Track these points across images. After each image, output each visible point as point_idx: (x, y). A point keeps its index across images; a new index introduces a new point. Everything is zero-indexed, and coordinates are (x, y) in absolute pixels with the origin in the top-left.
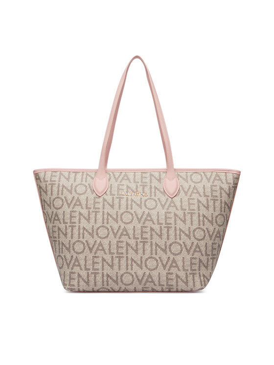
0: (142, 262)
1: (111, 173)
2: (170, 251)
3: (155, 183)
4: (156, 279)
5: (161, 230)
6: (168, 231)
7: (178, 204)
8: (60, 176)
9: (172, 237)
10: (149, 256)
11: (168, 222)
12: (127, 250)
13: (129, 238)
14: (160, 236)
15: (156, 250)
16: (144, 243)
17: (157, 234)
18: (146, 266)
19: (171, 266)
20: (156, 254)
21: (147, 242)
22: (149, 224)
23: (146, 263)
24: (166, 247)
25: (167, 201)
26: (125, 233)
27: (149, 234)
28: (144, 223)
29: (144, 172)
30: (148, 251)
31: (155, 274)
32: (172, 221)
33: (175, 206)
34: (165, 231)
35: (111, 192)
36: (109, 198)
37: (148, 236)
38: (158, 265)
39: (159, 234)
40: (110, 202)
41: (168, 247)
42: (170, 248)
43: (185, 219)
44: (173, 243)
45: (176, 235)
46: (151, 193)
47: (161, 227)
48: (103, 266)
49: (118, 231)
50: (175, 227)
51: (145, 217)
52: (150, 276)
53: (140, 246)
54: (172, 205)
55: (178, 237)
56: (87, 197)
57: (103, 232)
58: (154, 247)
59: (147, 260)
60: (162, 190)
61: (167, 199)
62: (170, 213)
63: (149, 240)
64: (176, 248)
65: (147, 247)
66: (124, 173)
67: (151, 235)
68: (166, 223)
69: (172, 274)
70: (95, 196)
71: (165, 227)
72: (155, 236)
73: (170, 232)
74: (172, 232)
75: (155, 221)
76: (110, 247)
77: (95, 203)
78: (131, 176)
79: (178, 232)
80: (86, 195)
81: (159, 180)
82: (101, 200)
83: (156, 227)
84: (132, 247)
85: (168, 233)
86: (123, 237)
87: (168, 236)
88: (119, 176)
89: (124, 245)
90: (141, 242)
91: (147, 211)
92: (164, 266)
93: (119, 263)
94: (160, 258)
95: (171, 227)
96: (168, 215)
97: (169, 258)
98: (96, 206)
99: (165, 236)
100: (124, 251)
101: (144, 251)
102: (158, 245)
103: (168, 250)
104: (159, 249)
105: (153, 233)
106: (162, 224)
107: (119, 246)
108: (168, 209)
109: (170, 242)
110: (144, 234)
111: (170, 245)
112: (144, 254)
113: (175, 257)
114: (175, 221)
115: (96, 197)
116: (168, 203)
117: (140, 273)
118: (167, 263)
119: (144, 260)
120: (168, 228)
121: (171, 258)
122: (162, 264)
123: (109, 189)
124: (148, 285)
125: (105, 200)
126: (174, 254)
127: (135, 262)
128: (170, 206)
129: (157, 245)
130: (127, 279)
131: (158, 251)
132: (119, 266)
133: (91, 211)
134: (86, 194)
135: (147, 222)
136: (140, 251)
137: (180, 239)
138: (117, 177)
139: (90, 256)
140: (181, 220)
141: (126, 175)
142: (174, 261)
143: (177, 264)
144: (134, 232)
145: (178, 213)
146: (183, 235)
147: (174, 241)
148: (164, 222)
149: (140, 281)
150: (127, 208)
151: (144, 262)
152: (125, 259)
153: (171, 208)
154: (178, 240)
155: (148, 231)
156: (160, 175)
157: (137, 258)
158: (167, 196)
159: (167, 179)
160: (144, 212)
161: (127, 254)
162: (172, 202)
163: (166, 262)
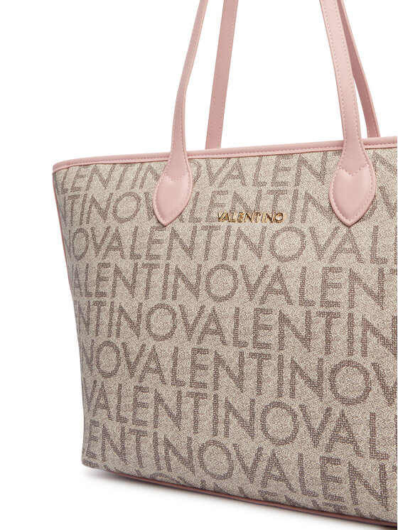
0: (253, 415)
1: (203, 162)
2: (333, 387)
3: (309, 184)
4: (291, 471)
5: (308, 322)
6: (328, 324)
7: (364, 243)
8: (91, 178)
9: (340, 345)
10: (272, 399)
11: (329, 298)
12: (216, 377)
13: (224, 343)
14: (306, 340)
15: (293, 383)
16: (261, 358)
17: (298, 335)
18: (264, 429)
19: (335, 438)
20: (292, 395)
21: (268, 357)
22: (276, 302)
23: (263, 421)
24: (321, 375)
25: (333, 235)
26: (213, 327)
27: (276, 332)
28: (263, 300)
29: (283, 153)
30: (270, 385)
31: (288, 455)
32: (341, 296)
33: (355, 250)
34: (319, 325)
35: (192, 211)
36: (184, 229)
37: (271, 337)
38: (296, 431)
39: (303, 334)
40: (186, 240)
41: (326, 376)
42: (332, 380)
43: (382, 290)
44: (342, 364)
45: (351, 341)
46: (293, 211)
47: (308, 313)
48: (156, 416)
49: (196, 321)
50: (350, 315)
51: (266, 281)
52: (274, 461)
53: (251, 367)
54: (348, 246)
55: (358, 346)
56: (137, 228)
57: (161, 322)
58: (287, 373)
59: (266, 411)
60: (325, 204)
61: (337, 229)
62: (339, 270)
63: (274, 352)
64: (350, 383)
65: (270, 371)
66: (235, 160)
67: (281, 337)
68: (325, 302)
69: (336, 462)
70: (154, 224)
71: (320, 314)
72: (291, 340)
73: (334, 329)
74: (339, 330)
75: (294, 295)
76: (175, 364)
77: (152, 241)
78: (249, 168)
79: (358, 331)
80: (135, 223)
81: (321, 176)
82: (167, 233)
83: (296, 313)
84: (228, 369)
85: (328, 333)
86: (208, 337)
87: (328, 341)
88: (220, 170)
89: (209, 360)
90: (252, 355)
91: (274, 265)
92: (316, 436)
93: (196, 413)
94: (302, 407)
95: (337, 315)
96: (332, 277)
97: (329, 410)
98: (152, 252)
99: (319, 342)
100: (208, 378)
101: (259, 382)
102: (297, 367)
103: (326, 385)
104: (300, 382)
105: (287, 331)
106: (312, 303)
107: (197, 362)
108: (332, 259)
109: (334, 360)
110: (261, 332)
111: (335, 371)
112: (259, 393)
113: (346, 409)
114: (352, 293)
115: (157, 228)
116: (336, 242)
117: (249, 448)
118: (322, 425)
119: (258, 409)
120: (330, 318)
121: (336, 413)
122: (310, 428)
123: (191, 206)
124: (273, 486)
125: (174, 234)
126: (344, 400)
127: (236, 414)
128: (339, 249)
129: (295, 367)
130: (216, 461)
131: (297, 387)
132: (196, 421)
133: (140, 263)
134: (135, 220)
135: (272, 297)
136: (250, 383)
137: (364, 354)
138: (214, 171)
139: (130, 385)
140: (370, 293)
141: (238, 167)
142: (343, 422)
143: (351, 433)
144: (237, 324)
145: (360, 270)
146: (373, 340)
147: (344, 357)
148: (317, 298)
149: (250, 473)
150: (224, 257)
151: (258, 416)
152: (210, 402)
153: (342, 256)
154: (357, 357)
155: (272, 323)
156: (324, 161)
157: (241, 403)
158: (335, 220)
159: (343, 171)
160: (266, 267)
161: (216, 388)
162: (350, 237)
163: (319, 421)
